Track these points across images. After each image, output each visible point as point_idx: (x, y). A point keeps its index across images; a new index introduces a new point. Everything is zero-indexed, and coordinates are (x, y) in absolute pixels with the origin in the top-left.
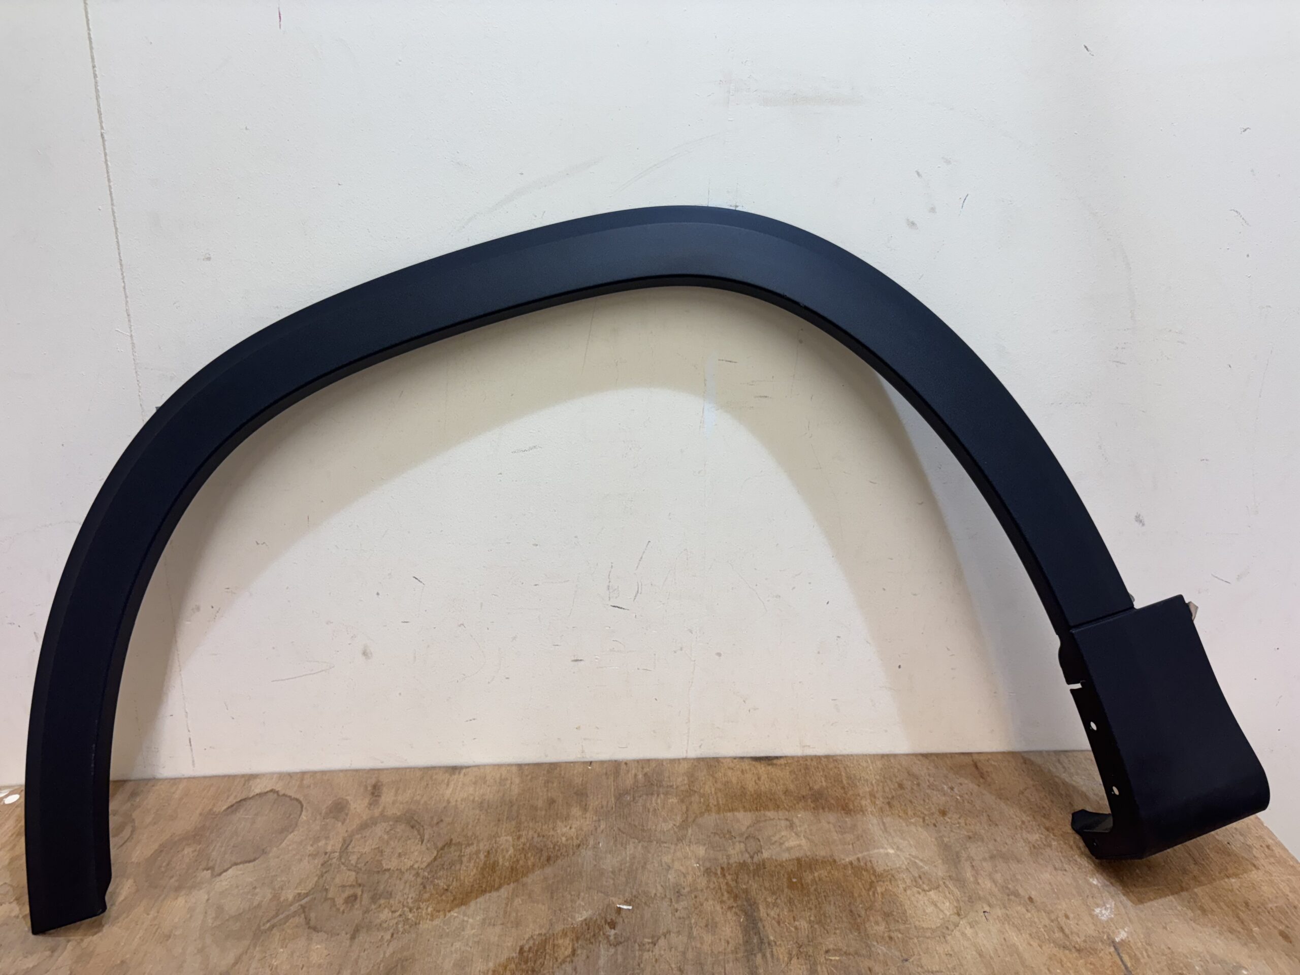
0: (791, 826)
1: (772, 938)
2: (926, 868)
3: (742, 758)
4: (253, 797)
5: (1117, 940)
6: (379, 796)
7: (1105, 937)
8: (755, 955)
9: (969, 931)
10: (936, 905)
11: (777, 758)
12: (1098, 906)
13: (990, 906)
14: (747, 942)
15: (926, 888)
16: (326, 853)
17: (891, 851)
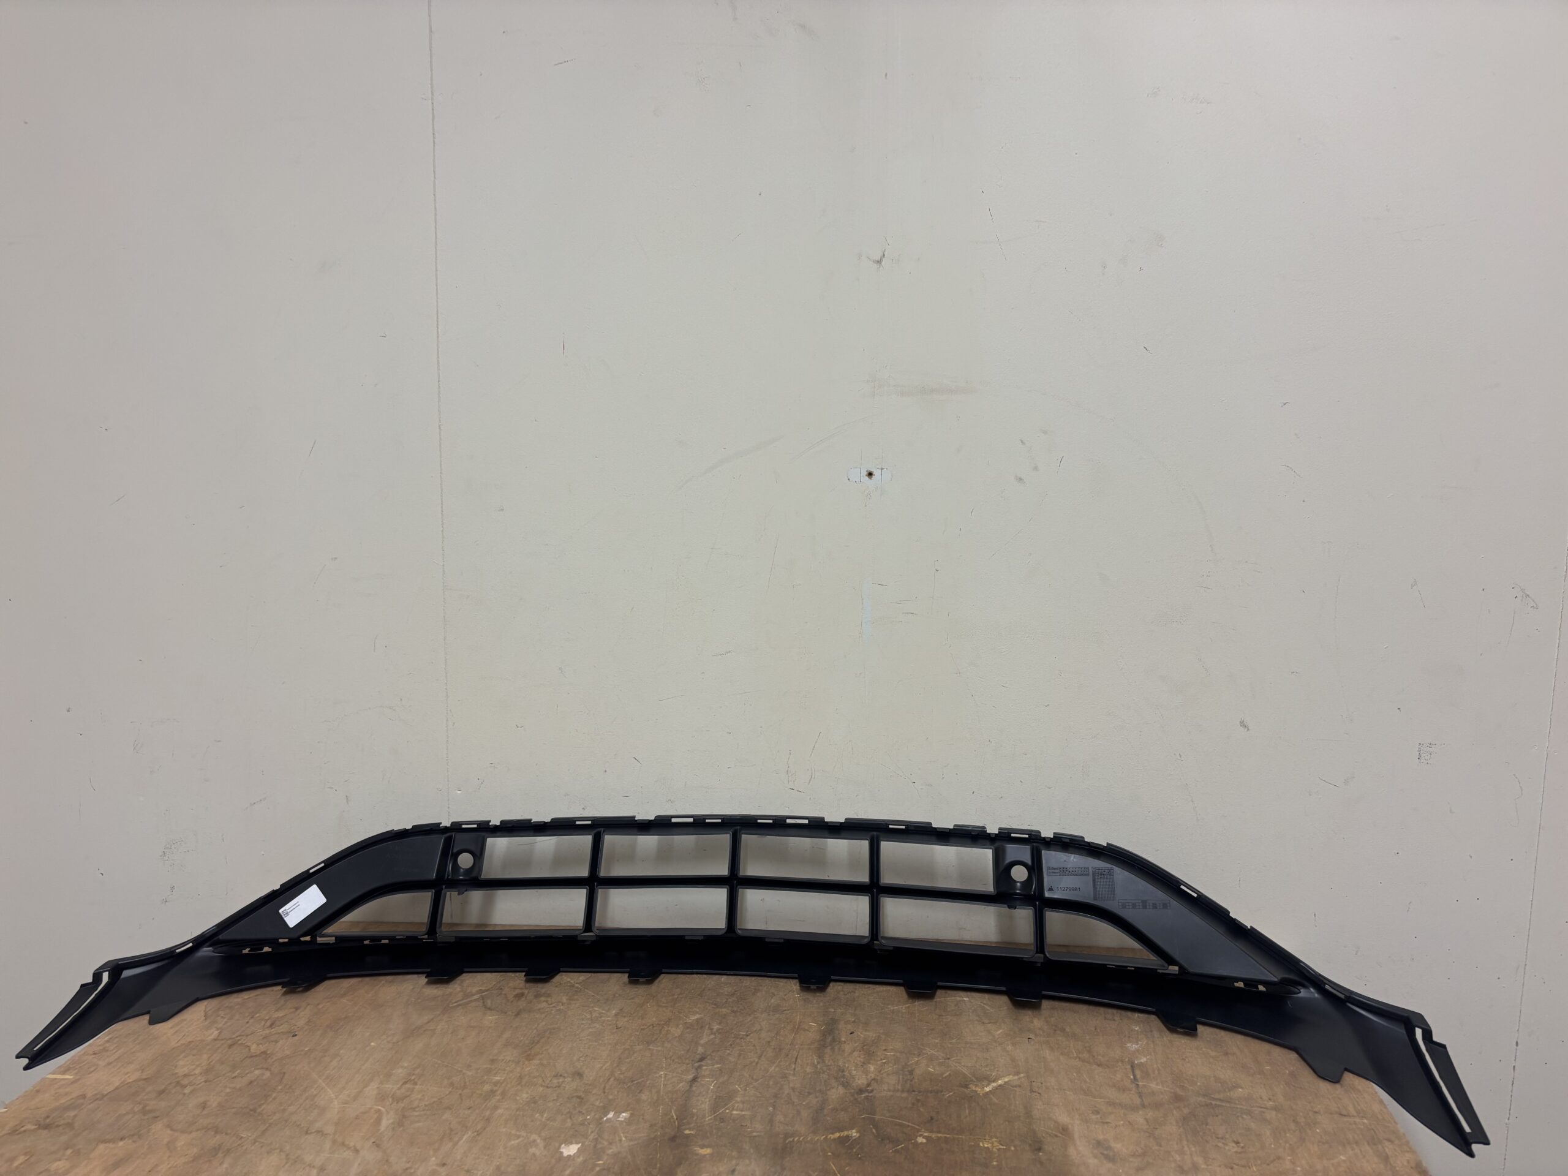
5: (1136, 1062)
7: (1127, 1060)
8: (826, 1048)
10: (989, 1032)
12: (1130, 1042)
14: (822, 1040)
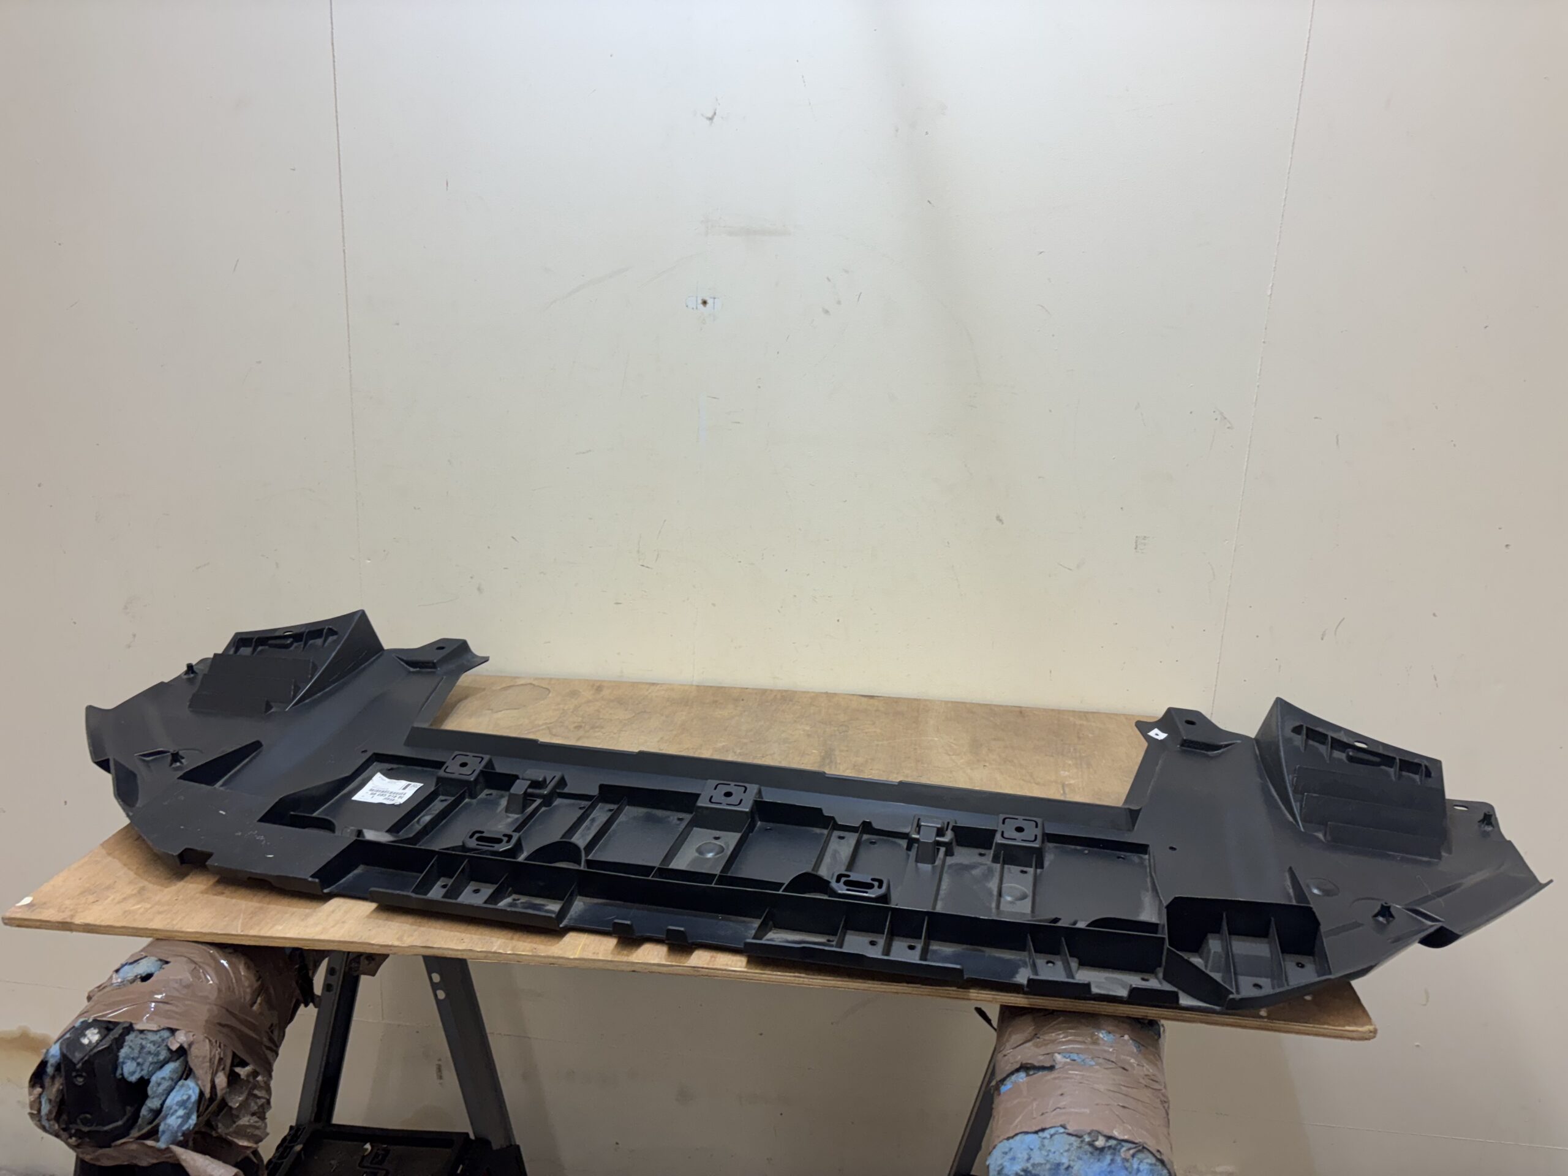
0: (874, 724)
1: (838, 762)
2: (955, 747)
3: (853, 695)
4: (518, 686)
6: (601, 690)
9: (969, 771)
11: (878, 696)
12: (1063, 770)
13: (990, 764)
15: (951, 753)
16: (564, 710)
17: (936, 739)
